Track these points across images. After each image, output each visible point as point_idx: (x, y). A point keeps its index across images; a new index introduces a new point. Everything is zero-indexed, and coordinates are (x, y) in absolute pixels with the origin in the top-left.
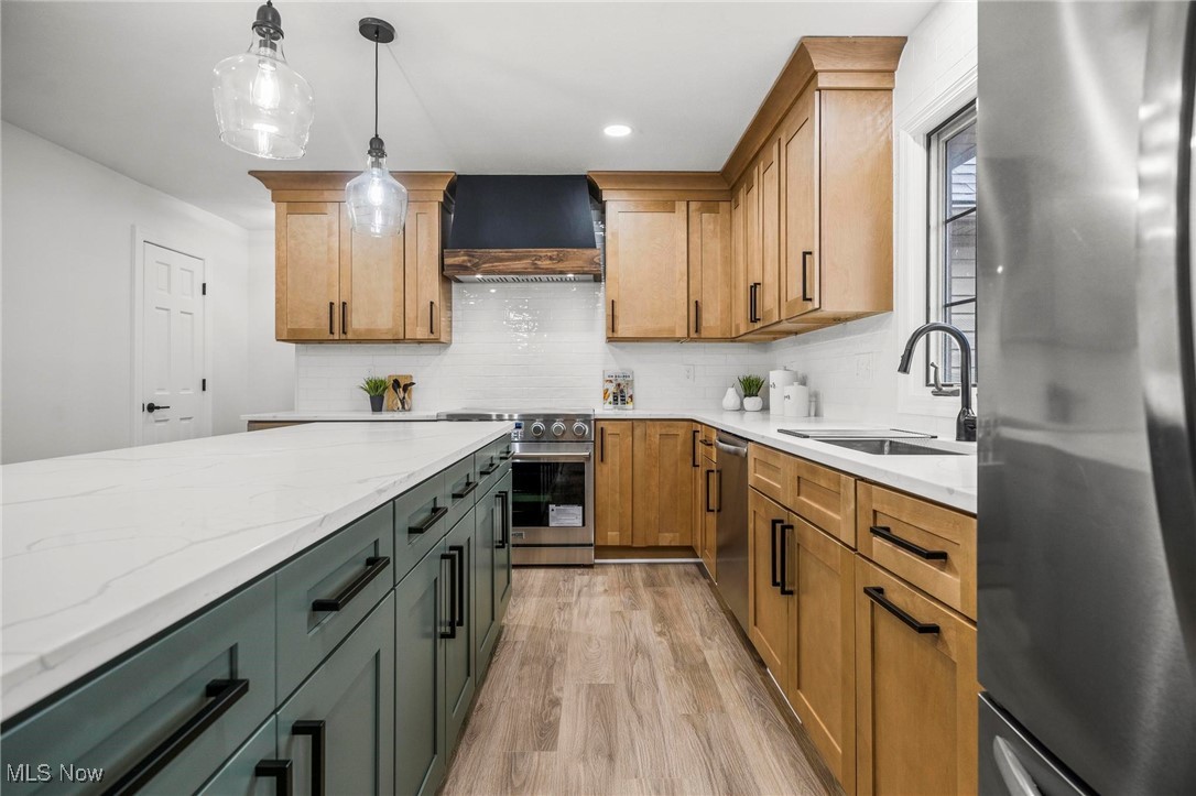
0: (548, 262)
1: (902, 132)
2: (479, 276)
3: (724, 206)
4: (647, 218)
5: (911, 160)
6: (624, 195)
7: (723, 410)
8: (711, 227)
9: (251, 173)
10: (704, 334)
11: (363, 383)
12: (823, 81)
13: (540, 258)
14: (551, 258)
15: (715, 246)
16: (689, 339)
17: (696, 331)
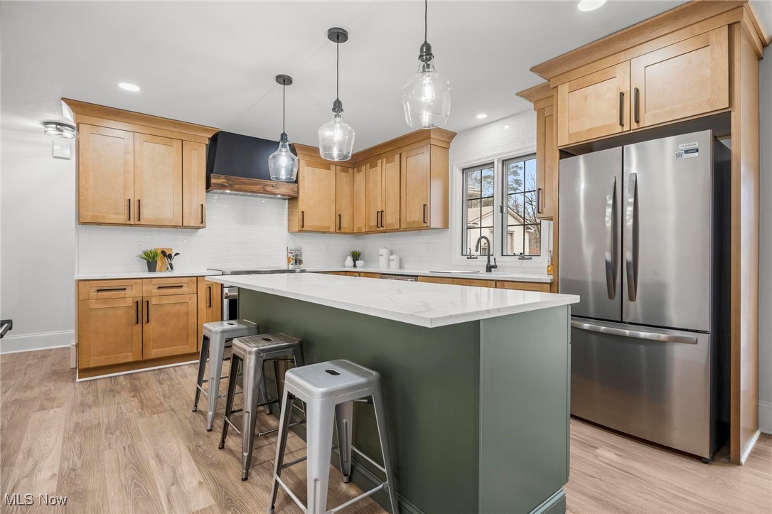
0: (271, 188)
1: (454, 167)
2: (228, 191)
3: (351, 170)
4: (318, 170)
5: (456, 177)
6: (307, 158)
7: (345, 267)
8: (345, 179)
9: (63, 99)
10: (342, 230)
11: (141, 253)
12: (432, 142)
13: (267, 185)
14: (273, 186)
15: (346, 189)
16: (336, 232)
17: (339, 229)
